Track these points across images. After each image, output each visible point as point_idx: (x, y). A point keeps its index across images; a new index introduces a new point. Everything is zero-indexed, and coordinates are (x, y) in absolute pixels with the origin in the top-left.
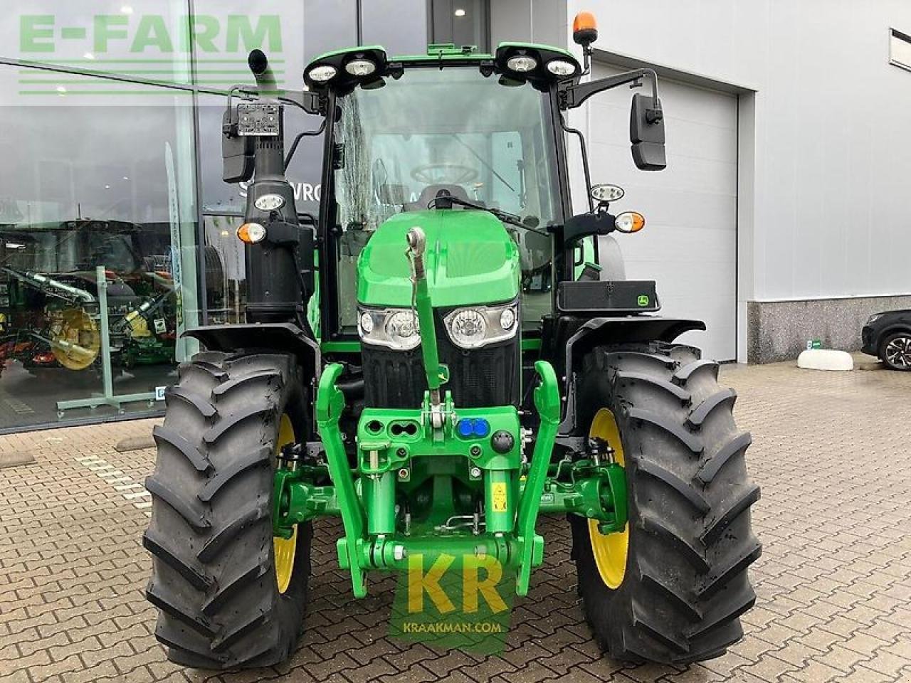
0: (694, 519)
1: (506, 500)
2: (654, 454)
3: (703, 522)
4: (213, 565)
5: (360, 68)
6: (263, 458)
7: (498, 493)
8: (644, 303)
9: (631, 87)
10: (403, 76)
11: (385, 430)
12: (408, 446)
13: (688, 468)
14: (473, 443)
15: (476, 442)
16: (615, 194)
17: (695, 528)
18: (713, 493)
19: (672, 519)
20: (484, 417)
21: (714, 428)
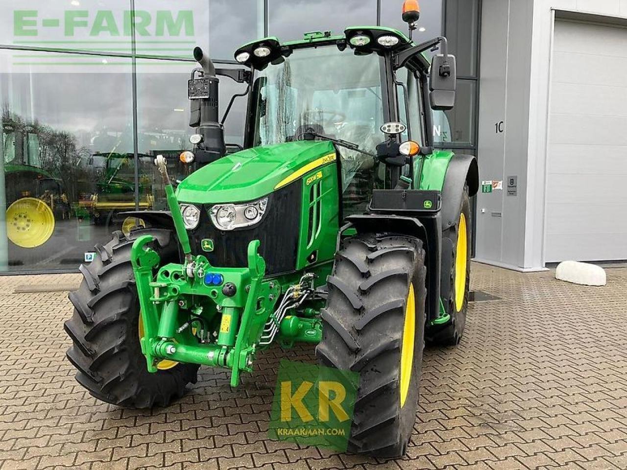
0: (350, 355)
1: (229, 326)
2: (334, 308)
3: (356, 357)
4: (94, 343)
5: (262, 52)
6: (123, 287)
7: (227, 321)
8: (428, 206)
9: (432, 51)
10: (291, 55)
11: (169, 277)
12: (178, 287)
13: (352, 319)
14: (213, 288)
15: (214, 288)
16: (399, 128)
17: (350, 360)
18: (365, 338)
19: (336, 353)
20: (222, 273)
21: (379, 294)
